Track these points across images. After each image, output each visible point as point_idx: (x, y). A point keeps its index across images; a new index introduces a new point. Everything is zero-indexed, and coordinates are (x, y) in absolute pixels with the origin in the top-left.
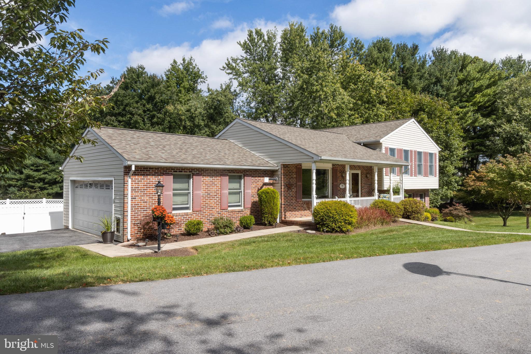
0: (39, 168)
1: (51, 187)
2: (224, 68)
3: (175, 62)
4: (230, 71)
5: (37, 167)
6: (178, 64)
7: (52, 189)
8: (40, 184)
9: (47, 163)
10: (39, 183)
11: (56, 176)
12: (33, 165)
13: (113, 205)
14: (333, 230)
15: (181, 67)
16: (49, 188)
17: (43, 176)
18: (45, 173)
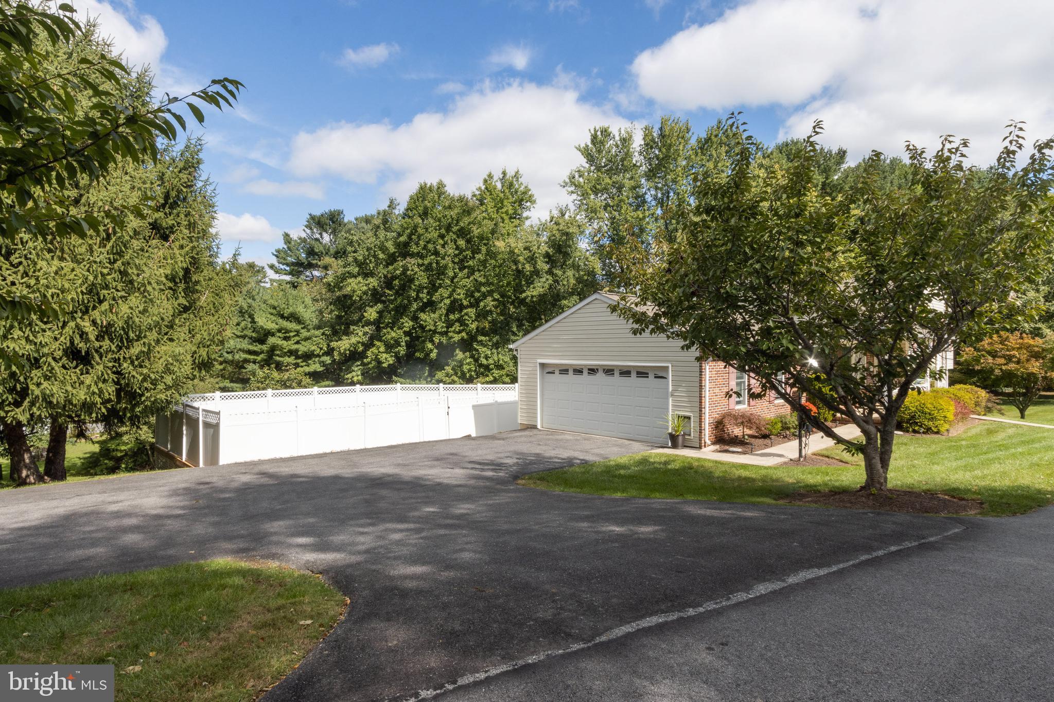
0: (288, 335)
1: (304, 364)
2: (566, 184)
3: (490, 176)
4: (573, 188)
5: (285, 333)
6: (495, 178)
7: (308, 366)
8: (291, 360)
9: (298, 327)
10: (289, 357)
11: (313, 348)
12: (279, 331)
13: (671, 399)
14: (928, 431)
15: (499, 186)
16: (302, 364)
17: (296, 346)
18: (298, 343)
